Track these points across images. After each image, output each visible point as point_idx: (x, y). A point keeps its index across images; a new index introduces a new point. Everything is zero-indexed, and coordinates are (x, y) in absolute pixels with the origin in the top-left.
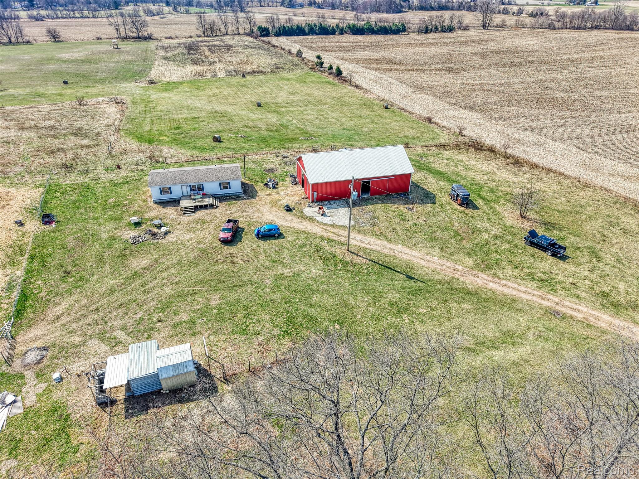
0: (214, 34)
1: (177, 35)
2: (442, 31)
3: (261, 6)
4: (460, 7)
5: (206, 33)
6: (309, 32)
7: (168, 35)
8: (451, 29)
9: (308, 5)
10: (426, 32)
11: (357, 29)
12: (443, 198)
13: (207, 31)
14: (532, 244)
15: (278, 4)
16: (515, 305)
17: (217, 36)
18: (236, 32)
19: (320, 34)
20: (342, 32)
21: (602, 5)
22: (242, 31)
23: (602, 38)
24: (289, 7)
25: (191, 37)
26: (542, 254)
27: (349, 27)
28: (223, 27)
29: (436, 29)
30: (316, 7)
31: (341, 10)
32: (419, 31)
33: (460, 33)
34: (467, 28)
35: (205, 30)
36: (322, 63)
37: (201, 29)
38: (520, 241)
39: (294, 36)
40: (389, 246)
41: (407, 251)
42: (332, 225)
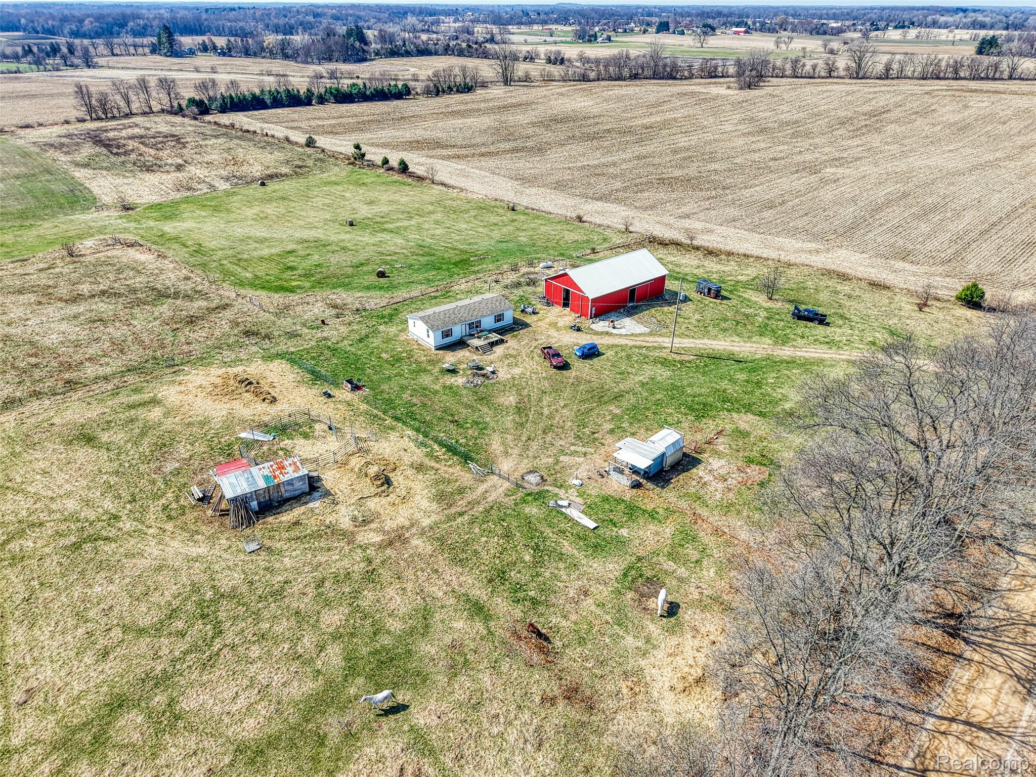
0: (109, 115)
1: (41, 121)
2: (458, 91)
3: (113, 55)
4: (446, 50)
5: (94, 115)
6: (271, 103)
7: (23, 123)
8: (467, 89)
9: (201, 51)
10: (437, 94)
11: (343, 94)
12: (694, 295)
13: (96, 111)
14: (801, 318)
15: (147, 50)
16: (825, 363)
17: (114, 118)
18: (147, 110)
19: (288, 106)
20: (322, 100)
21: (617, 42)
22: (156, 107)
23: (661, 94)
24: (170, 56)
25: (67, 122)
26: (810, 324)
27: (331, 93)
28: (122, 104)
29: (450, 88)
30: (220, 54)
31: (264, 57)
32: (428, 92)
33: (479, 91)
34: (484, 85)
35: (90, 109)
36: (363, 155)
37: (84, 109)
38: (789, 317)
39: (250, 110)
40: (698, 341)
41: (715, 342)
42: (632, 335)
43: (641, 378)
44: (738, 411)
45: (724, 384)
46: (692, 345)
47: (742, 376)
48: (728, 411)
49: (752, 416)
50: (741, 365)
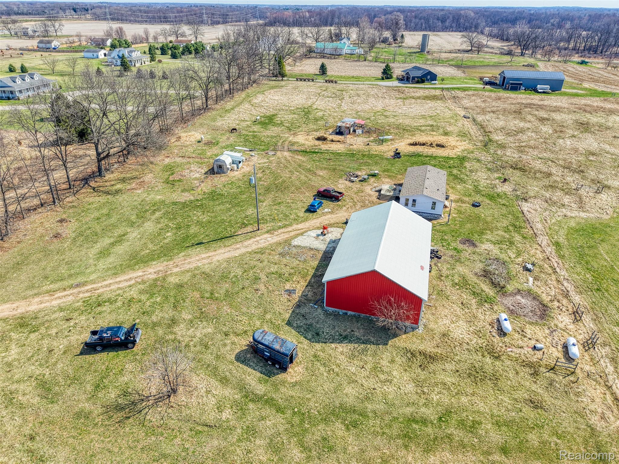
40: (243, 250)
41: (227, 255)
42: (302, 234)
43: (264, 204)
44: (191, 202)
45: (205, 218)
46: (246, 243)
47: (193, 230)
48: (197, 200)
49: (181, 200)
50: (196, 240)
